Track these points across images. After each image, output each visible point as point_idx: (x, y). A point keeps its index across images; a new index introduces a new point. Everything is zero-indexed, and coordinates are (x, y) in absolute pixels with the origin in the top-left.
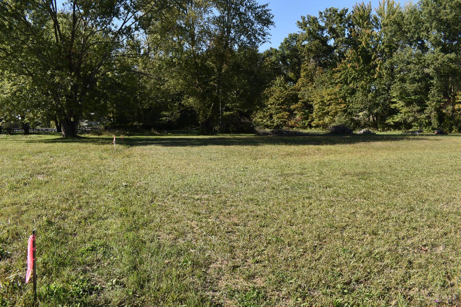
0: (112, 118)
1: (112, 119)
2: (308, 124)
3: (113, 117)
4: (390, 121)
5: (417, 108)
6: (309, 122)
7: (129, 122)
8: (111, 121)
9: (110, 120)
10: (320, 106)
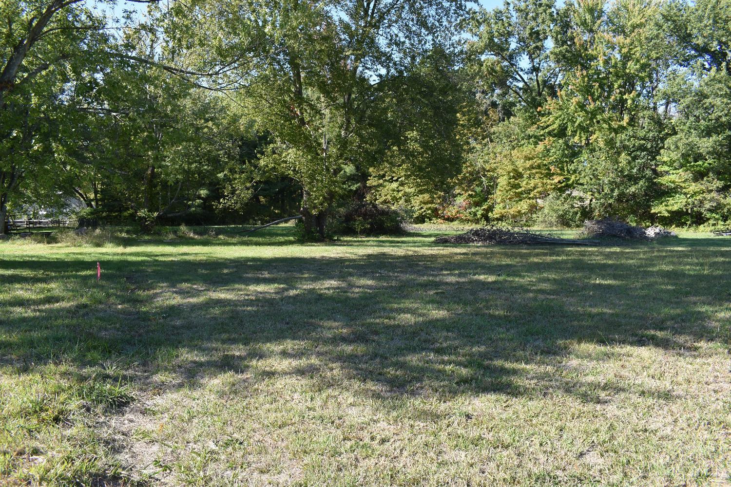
0: (92, 200)
1: (93, 203)
2: (482, 215)
3: (96, 199)
4: (660, 209)
5: (717, 185)
6: (484, 210)
7: (128, 209)
8: (91, 206)
9: (89, 205)
10: (510, 179)
